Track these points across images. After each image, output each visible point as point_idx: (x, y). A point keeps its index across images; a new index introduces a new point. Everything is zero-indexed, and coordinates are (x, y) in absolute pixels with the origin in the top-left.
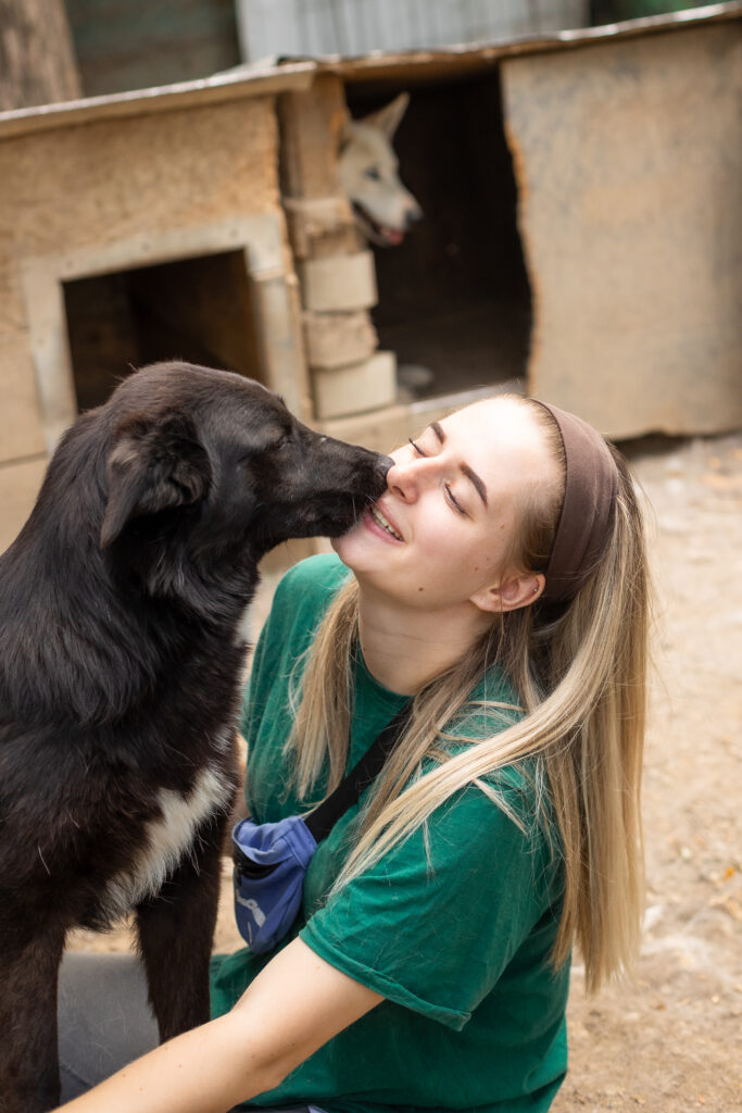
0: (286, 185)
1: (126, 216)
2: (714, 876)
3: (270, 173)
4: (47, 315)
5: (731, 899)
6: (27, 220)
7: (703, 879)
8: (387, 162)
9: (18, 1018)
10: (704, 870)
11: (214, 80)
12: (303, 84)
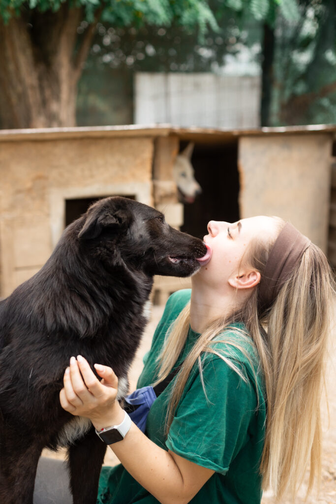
0: (154, 175)
1: (92, 176)
3: (148, 167)
4: (59, 210)
6: (54, 174)
8: (189, 170)
9: (18, 480)
11: (132, 127)
12: (165, 133)
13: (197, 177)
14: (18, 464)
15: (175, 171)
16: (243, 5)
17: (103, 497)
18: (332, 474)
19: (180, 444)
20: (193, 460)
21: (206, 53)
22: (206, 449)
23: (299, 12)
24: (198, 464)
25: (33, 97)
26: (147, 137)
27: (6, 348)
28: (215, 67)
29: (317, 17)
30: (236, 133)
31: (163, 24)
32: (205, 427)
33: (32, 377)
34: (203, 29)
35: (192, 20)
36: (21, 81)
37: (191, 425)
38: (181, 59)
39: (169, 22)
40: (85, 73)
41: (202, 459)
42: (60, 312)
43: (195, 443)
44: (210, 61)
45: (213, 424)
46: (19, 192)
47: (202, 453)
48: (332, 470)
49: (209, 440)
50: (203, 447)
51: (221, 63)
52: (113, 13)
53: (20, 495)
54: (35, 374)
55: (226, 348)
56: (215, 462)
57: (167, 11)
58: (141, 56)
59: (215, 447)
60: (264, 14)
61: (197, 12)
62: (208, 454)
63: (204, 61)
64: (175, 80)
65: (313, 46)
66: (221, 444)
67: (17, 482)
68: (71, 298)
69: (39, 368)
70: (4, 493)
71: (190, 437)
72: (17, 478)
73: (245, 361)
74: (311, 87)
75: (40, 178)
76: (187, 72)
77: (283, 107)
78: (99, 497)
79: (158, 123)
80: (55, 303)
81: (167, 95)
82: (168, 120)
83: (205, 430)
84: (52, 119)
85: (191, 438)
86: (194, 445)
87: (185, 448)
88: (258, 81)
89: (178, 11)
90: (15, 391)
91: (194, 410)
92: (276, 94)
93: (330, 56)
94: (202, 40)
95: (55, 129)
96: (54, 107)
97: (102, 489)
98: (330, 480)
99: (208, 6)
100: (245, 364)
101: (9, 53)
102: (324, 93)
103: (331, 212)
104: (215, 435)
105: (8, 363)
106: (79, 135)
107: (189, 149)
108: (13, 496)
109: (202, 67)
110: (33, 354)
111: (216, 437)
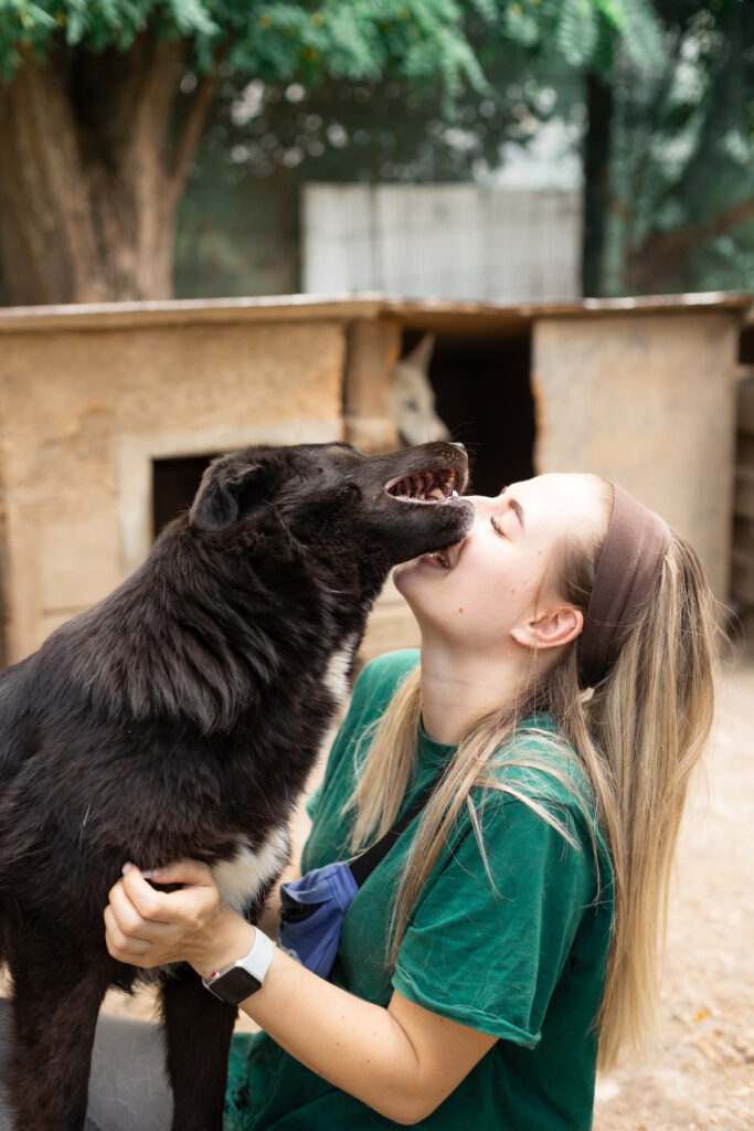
0: (347, 406)
1: (210, 408)
2: (687, 1017)
3: (334, 387)
4: (137, 487)
5: (703, 1039)
6: (127, 403)
7: (676, 1018)
8: (423, 395)
9: (56, 1052)
10: (678, 1011)
11: (297, 299)
12: (371, 313)
13: (443, 410)
14: (56, 1018)
15: (394, 397)
16: (540, 33)
17: (236, 1096)
18: (742, 1050)
19: (432, 987)
20: (467, 1020)
21: (460, 140)
22: (495, 996)
23: (664, 48)
24: (480, 1029)
25: (79, 240)
26: (332, 320)
27: (30, 762)
28: (481, 171)
29: (705, 60)
30: (526, 312)
31: (365, 75)
32: (490, 949)
33: (88, 823)
34: (454, 86)
35: (428, 66)
36: (52, 205)
37: (455, 944)
38: (405, 153)
39: (378, 72)
40: (191, 186)
41: (487, 1019)
42: (159, 679)
43: (468, 984)
44: (470, 158)
45: (508, 942)
46: (50, 443)
47: (486, 1006)
48: (742, 1043)
49: (502, 975)
50: (491, 993)
51: (495, 161)
52: (253, 53)
53: (59, 1085)
54: (97, 816)
55: (529, 775)
56: (516, 1024)
57: (372, 48)
58: (317, 149)
59: (514, 991)
60: (588, 53)
61: (440, 49)
62: (501, 1008)
63: (457, 158)
64: (391, 200)
65: (697, 122)
66: (527, 985)
67: (53, 1057)
68: (183, 647)
69: (105, 804)
70: (25, 1083)
71: (455, 970)
72: (54, 1049)
73: (570, 801)
74: (694, 214)
75: (95, 412)
76: (419, 181)
77: (632, 258)
78: (228, 1097)
79: (355, 291)
80: (150, 658)
81: (374, 232)
82: (378, 285)
83: (492, 957)
84: (120, 286)
85: (458, 974)
86: (467, 988)
87: (444, 995)
88: (575, 202)
89: (398, 47)
90: (48, 857)
91: (463, 913)
92: (615, 228)
93: (736, 145)
94: (451, 112)
95: (128, 306)
96: (125, 260)
97: (235, 1080)
98: (738, 1065)
99: (462, 35)
100: (570, 809)
101: (24, 142)
102: (723, 226)
103: (739, 486)
104: (512, 966)
105: (33, 796)
106: (182, 318)
107: (425, 349)
108: (45, 1086)
109: (450, 171)
110: (91, 774)
111: (516, 969)
